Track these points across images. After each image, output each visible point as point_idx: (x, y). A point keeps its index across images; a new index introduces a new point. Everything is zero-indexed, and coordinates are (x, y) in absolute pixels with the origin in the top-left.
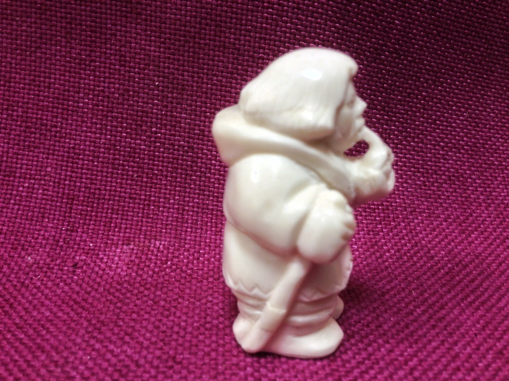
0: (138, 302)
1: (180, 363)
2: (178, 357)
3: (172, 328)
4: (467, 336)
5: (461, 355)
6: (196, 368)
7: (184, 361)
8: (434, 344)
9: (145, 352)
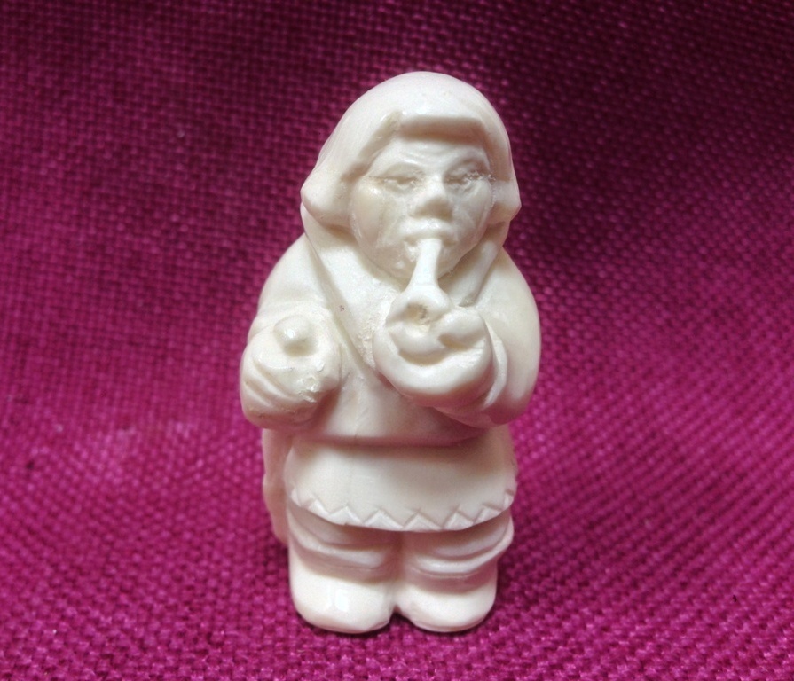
0: (144, 533)
1: (220, 645)
2: (215, 633)
3: (205, 581)
4: (743, 603)
5: (733, 637)
6: (248, 654)
7: (228, 642)
8: (683, 617)
9: (155, 625)
